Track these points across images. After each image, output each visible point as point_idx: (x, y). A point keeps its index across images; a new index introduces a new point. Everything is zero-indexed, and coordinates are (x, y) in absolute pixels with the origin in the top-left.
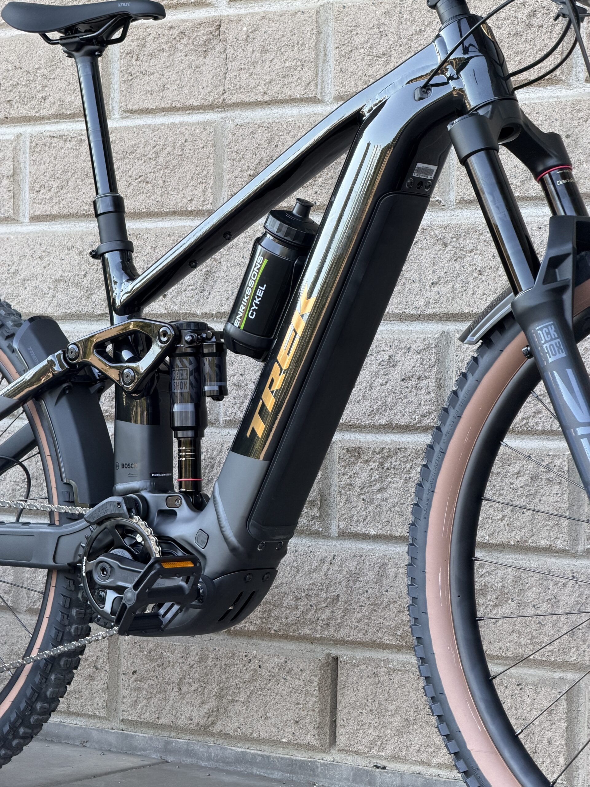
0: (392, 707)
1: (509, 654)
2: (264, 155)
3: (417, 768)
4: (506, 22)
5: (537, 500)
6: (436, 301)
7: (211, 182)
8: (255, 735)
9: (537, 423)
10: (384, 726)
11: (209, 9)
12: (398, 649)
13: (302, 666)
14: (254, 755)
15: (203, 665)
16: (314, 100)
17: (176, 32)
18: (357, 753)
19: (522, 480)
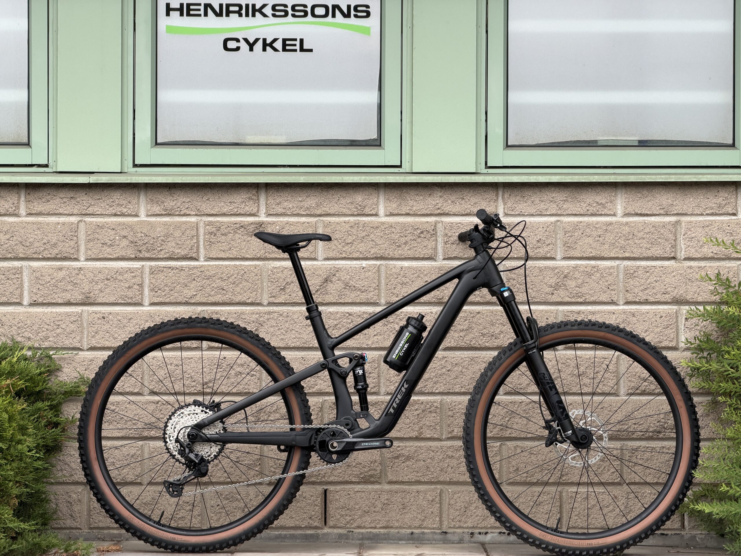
0: (357, 507)
1: (413, 480)
2: (289, 280)
3: (369, 530)
4: (409, 235)
5: (424, 420)
6: (377, 342)
7: (260, 291)
8: (287, 526)
9: (426, 390)
10: (354, 515)
11: (255, 217)
12: (359, 483)
13: (311, 494)
14: (286, 535)
15: (257, 499)
16: (315, 259)
17: (238, 226)
18: (338, 527)
19: (418, 412)
